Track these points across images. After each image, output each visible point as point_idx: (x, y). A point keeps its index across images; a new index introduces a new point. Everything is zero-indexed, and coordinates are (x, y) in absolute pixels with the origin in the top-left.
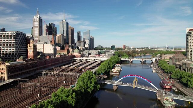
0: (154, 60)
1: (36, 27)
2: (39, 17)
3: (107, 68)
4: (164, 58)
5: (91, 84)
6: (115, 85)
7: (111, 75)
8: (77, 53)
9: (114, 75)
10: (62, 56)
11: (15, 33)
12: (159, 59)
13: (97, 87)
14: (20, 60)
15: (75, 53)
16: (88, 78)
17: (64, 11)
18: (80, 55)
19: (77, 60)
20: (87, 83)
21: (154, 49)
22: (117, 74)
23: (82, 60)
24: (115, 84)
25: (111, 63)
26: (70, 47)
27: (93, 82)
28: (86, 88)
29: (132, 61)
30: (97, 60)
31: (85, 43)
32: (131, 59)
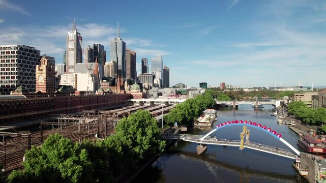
0: (278, 104)
1: (72, 50)
2: (77, 33)
3: (187, 113)
4: (298, 100)
5: (144, 138)
6: (201, 143)
7: (195, 127)
8: (135, 91)
9: (201, 127)
10: (106, 93)
11: (16, 48)
12: (288, 103)
13: (159, 145)
14: (16, 93)
15: (132, 91)
16: (137, 123)
17: (118, 22)
18: (141, 93)
19: (135, 102)
20: (135, 133)
21: (276, 89)
22: (208, 126)
23: (145, 102)
24: (200, 141)
25: (197, 106)
26: (126, 82)
27: (149, 132)
28: (131, 145)
29: (237, 106)
30: (171, 102)
31: (154, 77)
32: (234, 103)
